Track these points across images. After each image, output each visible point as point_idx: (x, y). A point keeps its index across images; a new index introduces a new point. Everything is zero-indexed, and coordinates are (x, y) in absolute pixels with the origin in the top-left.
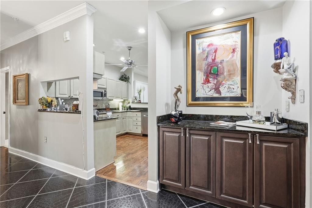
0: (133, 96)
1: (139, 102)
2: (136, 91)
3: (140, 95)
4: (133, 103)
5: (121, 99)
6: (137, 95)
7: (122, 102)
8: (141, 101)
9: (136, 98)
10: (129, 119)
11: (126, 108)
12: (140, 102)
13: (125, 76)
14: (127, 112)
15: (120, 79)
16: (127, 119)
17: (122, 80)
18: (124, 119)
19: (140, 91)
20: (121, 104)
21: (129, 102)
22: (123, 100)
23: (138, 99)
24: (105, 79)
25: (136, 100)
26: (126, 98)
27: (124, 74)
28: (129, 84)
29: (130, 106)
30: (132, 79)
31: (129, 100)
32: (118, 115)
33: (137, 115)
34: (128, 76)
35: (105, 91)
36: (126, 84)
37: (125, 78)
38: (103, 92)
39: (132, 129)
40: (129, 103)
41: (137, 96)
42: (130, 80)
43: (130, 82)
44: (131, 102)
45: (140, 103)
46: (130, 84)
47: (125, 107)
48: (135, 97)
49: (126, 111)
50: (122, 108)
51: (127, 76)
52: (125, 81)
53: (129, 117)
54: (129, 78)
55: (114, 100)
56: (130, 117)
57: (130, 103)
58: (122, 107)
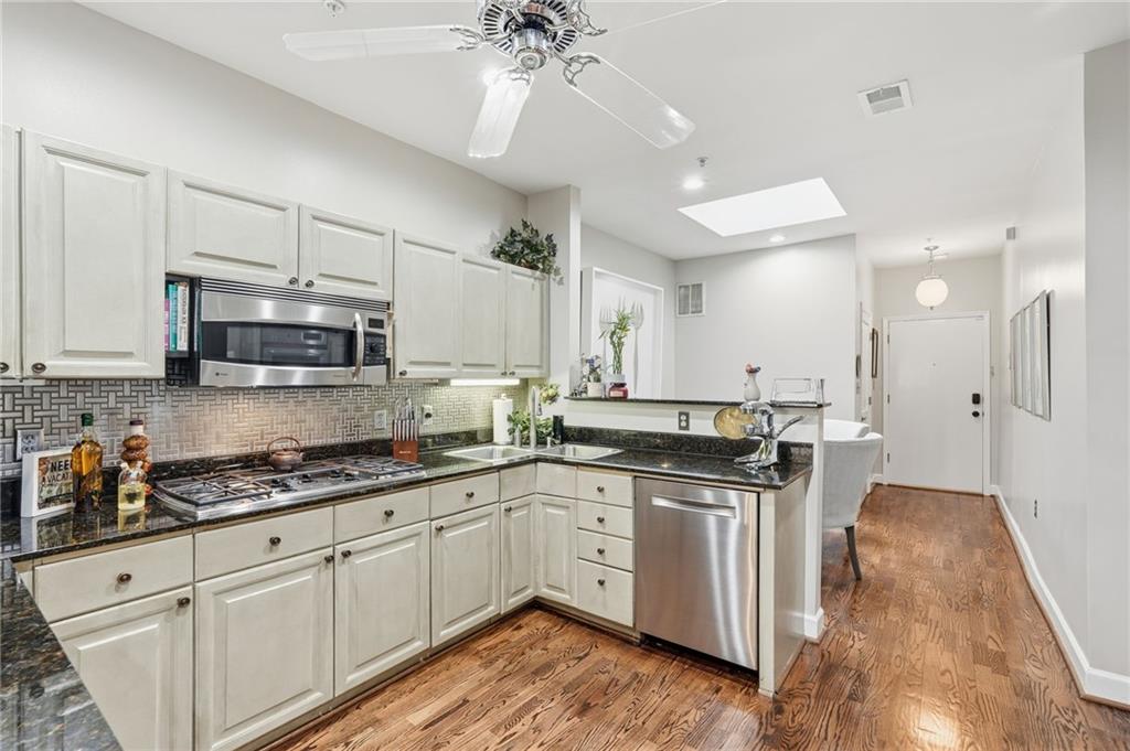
0: (575, 357)
1: (613, 394)
2: (596, 330)
3: (618, 347)
4: (577, 395)
5: (504, 374)
6: (600, 348)
7: (511, 391)
8: (629, 387)
9: (593, 370)
10: (550, 510)
11: (533, 434)
12: (619, 395)
13: (525, 235)
14: (536, 460)
15: (497, 255)
16: (538, 509)
17: (512, 259)
18: (514, 515)
19: (622, 324)
20: (502, 408)
21: (551, 392)
22: (516, 382)
23: (609, 378)
24: (376, 239)
25: (598, 380)
26: (539, 367)
27: (525, 225)
28: (554, 285)
29: (558, 420)
30: (573, 254)
31: (551, 381)
32: (470, 495)
33: (600, 490)
34: (549, 238)
35: (375, 323)
36: (537, 284)
37: (527, 243)
38: (360, 329)
39: (569, 585)
40: (553, 399)
41: (600, 354)
42: (558, 261)
43: (557, 272)
44: (565, 391)
45: (624, 399)
46: (561, 282)
47: (526, 428)
48: (591, 362)
49: (531, 451)
50: (511, 432)
51: (543, 236)
52: (533, 267)
53: (552, 501)
54: (553, 250)
55: (454, 382)
56: (558, 500)
57: (560, 399)
58: (511, 425)
